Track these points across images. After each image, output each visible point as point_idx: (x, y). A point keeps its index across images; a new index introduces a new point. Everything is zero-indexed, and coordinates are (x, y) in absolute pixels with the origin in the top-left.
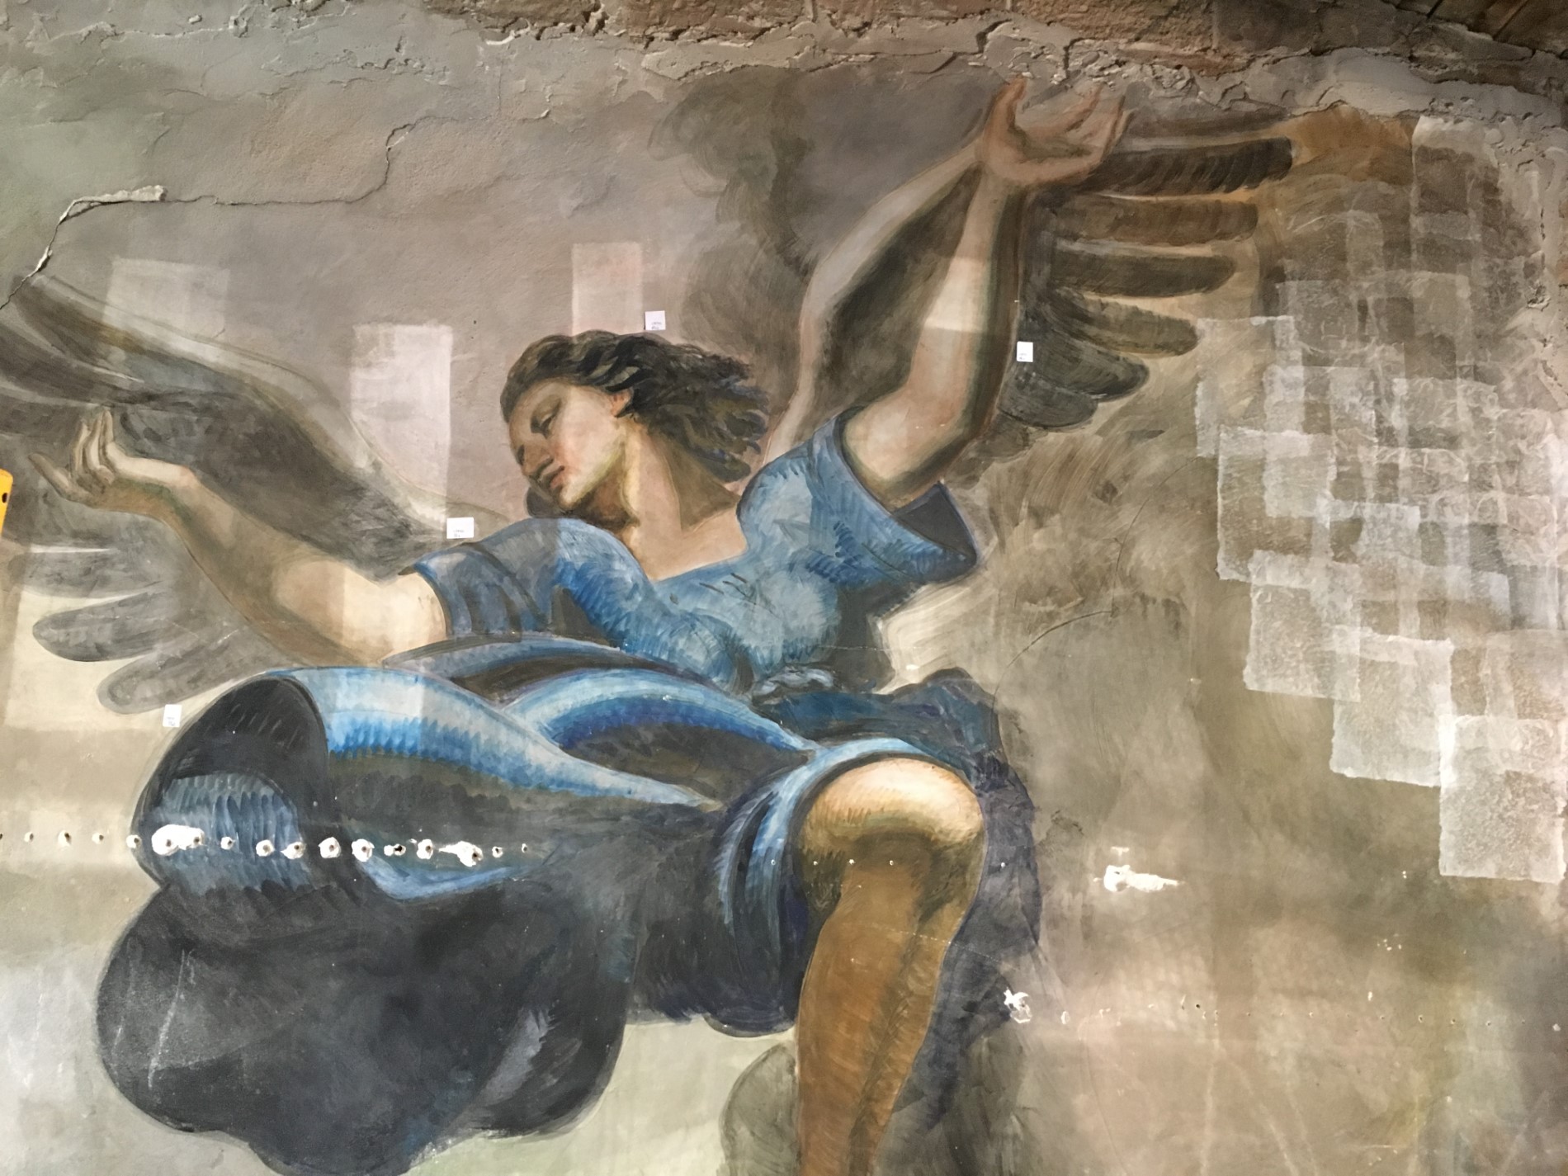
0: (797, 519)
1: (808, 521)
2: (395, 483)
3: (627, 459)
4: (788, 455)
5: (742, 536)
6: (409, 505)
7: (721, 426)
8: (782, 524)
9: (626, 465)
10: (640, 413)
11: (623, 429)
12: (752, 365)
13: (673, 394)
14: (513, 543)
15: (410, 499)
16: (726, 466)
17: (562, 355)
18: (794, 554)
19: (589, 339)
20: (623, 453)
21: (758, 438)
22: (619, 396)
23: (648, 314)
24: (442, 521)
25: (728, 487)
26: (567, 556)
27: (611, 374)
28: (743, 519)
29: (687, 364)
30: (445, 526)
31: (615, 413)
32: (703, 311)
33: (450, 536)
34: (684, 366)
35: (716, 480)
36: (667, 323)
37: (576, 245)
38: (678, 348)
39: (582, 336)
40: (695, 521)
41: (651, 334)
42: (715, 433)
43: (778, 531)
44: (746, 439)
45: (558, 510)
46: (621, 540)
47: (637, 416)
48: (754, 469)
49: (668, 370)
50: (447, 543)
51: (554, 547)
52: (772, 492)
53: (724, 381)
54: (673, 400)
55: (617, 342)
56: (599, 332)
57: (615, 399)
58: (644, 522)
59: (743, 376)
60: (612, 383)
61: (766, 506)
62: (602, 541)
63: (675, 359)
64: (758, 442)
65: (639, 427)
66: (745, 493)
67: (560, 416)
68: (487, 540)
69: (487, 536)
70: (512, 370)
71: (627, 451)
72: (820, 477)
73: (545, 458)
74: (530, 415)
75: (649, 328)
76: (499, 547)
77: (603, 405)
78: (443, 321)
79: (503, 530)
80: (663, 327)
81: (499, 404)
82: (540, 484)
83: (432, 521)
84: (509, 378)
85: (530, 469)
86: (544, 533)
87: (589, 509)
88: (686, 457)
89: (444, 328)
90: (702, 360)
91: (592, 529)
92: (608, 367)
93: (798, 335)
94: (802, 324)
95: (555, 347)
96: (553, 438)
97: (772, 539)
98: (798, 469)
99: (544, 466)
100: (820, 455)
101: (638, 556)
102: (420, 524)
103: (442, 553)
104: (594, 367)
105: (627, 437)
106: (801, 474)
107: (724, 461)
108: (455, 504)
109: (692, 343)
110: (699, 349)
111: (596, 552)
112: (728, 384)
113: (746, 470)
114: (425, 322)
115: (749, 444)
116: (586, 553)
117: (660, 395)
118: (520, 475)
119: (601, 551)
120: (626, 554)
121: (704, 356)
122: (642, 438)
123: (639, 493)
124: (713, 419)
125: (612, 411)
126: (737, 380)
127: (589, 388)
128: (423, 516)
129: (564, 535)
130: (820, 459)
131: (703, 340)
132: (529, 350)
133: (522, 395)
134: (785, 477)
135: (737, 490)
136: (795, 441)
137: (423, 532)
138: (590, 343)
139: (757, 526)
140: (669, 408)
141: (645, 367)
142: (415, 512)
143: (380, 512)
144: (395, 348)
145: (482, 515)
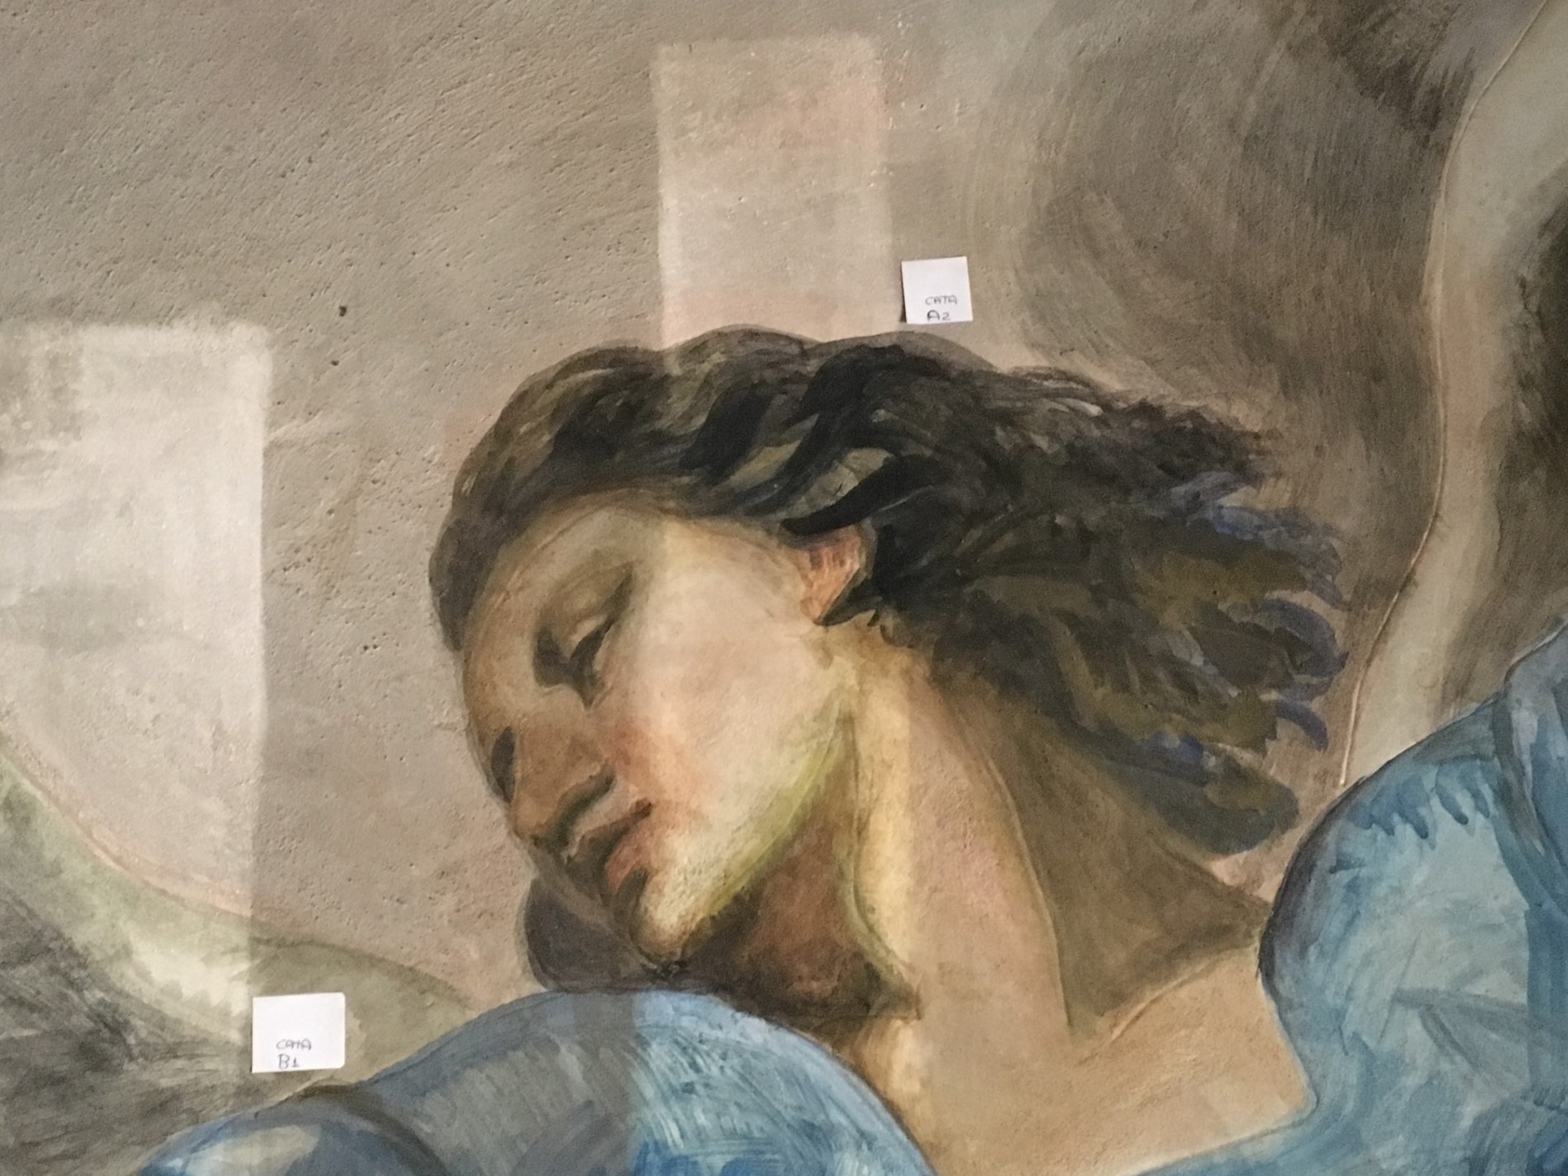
0: (1479, 988)
1: (1522, 998)
2: (76, 869)
3: (866, 772)
4: (1427, 750)
5: (1288, 1057)
6: (126, 952)
7: (1181, 653)
8: (1426, 1005)
9: (863, 794)
10: (900, 609)
11: (845, 667)
12: (1272, 434)
13: (1009, 539)
14: (481, 1085)
15: (130, 931)
16: (1211, 792)
17: (631, 413)
18: (1483, 1123)
19: (718, 358)
20: (851, 751)
21: (1313, 692)
22: (826, 552)
23: (913, 271)
24: (238, 1008)
25: (1224, 869)
26: (672, 1133)
27: (796, 474)
28: (1285, 986)
29: (1053, 436)
30: (247, 1029)
31: (817, 611)
32: (1097, 255)
33: (265, 1062)
34: (1042, 442)
35: (1176, 843)
36: (976, 299)
37: (664, 50)
38: (1019, 382)
39: (696, 350)
40: (1116, 998)
41: (926, 335)
42: (1161, 674)
43: (1414, 1033)
44: (1273, 696)
45: (634, 963)
46: (859, 1070)
47: (890, 621)
48: (1311, 801)
49: (987, 458)
50: (252, 1088)
51: (623, 1098)
52: (1381, 890)
53: (1181, 490)
54: (1016, 562)
55: (812, 366)
56: (752, 334)
57: (816, 563)
58: (936, 1005)
59: (1246, 474)
60: (801, 507)
61: (1364, 940)
62: (795, 1079)
63: (1007, 418)
64: (1315, 706)
65: (900, 659)
66: (1285, 890)
67: (630, 624)
68: (389, 1076)
69: (389, 1062)
70: (465, 472)
71: (864, 744)
72: (1548, 833)
73: (582, 775)
74: (530, 623)
75: (917, 317)
76: (433, 1104)
77: (776, 583)
78: (236, 310)
79: (447, 1040)
80: (963, 312)
81: (426, 589)
82: (572, 870)
83: (202, 1005)
84: (457, 495)
85: (535, 813)
86: (590, 1050)
87: (743, 956)
88: (1067, 764)
89: (242, 333)
90: (1099, 421)
91: (755, 1031)
92: (787, 451)
93: (1423, 330)
94: (1436, 290)
95: (606, 388)
96: (612, 701)
97: (1397, 1064)
98: (1466, 804)
99: (582, 803)
100: (1539, 746)
101: (923, 1132)
102: (161, 1022)
103: (236, 1128)
104: (740, 453)
105: (862, 692)
106: (1478, 820)
107: (1202, 778)
108: (281, 944)
109: (1064, 364)
110: (1086, 383)
111: (774, 1117)
112: (1195, 502)
113: (1283, 810)
114: (181, 312)
115: (1284, 711)
116: (736, 1120)
117: (966, 544)
118: (501, 835)
119: (789, 1115)
120: (878, 1125)
121: (1106, 406)
122: (911, 698)
123: (912, 895)
124: (1153, 624)
125: (805, 603)
126: (1226, 488)
127: (725, 524)
128: (173, 991)
129: (659, 1054)
130: (1540, 766)
131: (1100, 353)
132: (521, 399)
133: (503, 556)
134: (1423, 833)
135: (1256, 881)
136: (1444, 702)
137: (172, 1052)
138: (722, 369)
139: (1339, 1015)
140: (998, 589)
141: (911, 449)
142: (144, 975)
143: (27, 978)
144: (83, 404)
145: (375, 984)
